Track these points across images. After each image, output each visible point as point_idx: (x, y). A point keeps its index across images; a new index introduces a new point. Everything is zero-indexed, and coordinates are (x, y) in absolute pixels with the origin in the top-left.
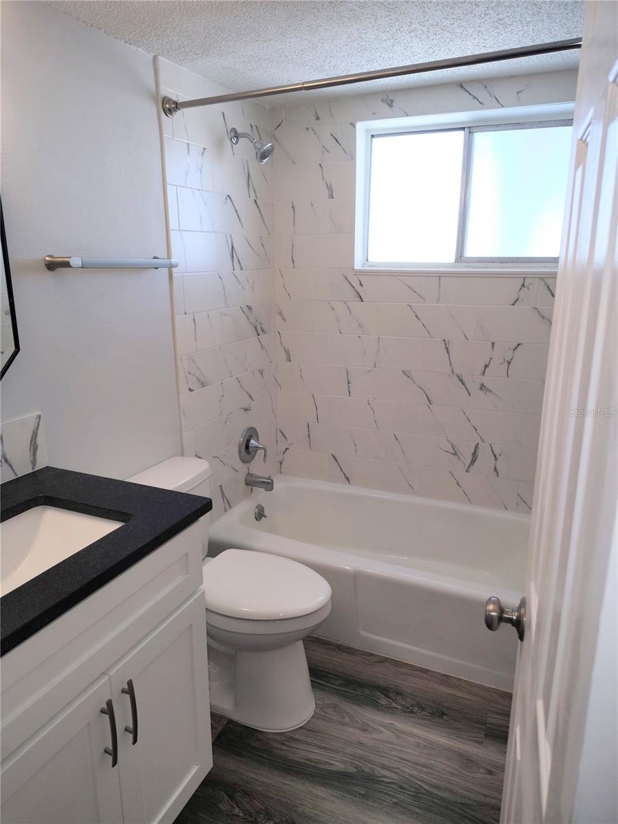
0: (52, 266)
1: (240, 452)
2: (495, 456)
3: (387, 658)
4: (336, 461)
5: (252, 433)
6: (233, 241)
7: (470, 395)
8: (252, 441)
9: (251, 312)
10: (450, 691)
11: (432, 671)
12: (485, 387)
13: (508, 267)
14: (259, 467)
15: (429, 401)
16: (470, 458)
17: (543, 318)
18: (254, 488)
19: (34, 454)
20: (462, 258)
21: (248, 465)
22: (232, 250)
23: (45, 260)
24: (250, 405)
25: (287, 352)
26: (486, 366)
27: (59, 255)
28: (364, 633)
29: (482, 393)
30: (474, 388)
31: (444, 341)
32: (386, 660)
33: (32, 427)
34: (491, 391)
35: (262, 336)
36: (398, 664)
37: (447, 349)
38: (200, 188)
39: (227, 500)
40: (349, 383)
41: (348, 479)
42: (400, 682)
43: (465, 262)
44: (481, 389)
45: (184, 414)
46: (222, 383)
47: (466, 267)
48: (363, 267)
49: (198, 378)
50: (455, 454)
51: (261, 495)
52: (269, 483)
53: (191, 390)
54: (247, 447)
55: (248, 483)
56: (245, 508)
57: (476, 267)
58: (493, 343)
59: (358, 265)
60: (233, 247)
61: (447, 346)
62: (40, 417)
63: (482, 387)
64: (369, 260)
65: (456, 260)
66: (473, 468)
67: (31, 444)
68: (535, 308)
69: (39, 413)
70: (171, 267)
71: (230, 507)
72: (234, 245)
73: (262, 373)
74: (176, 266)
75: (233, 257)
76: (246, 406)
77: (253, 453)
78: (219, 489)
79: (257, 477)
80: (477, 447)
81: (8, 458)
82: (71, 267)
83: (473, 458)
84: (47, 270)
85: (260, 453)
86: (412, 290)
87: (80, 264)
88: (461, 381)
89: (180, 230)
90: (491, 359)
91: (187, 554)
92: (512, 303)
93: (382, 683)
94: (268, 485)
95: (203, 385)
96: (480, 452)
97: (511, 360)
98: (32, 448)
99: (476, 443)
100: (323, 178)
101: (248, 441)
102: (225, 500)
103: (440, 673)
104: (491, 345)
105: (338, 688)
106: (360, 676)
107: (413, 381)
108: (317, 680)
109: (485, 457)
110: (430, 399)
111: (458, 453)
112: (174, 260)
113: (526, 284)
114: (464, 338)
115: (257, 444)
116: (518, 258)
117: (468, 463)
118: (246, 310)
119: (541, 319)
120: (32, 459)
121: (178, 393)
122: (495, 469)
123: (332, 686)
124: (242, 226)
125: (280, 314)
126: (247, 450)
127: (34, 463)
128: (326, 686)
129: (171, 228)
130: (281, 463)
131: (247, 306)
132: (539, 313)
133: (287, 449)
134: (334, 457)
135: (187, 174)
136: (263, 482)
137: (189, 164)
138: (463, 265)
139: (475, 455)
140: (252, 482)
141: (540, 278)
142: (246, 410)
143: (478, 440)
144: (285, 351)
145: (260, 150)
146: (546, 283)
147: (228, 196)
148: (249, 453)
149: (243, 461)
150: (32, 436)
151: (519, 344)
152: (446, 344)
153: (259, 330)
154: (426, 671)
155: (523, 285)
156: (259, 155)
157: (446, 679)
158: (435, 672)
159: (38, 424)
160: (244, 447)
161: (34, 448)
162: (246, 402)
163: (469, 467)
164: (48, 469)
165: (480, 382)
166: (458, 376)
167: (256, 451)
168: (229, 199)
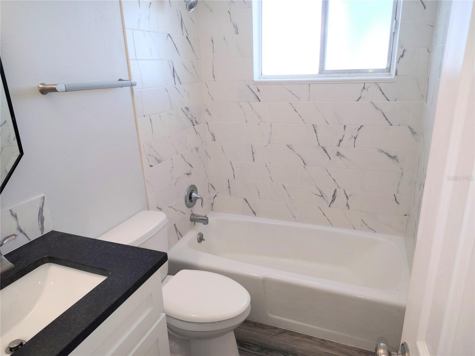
0: (44, 91)
1: (186, 201)
2: (347, 197)
3: (285, 330)
4: (247, 202)
5: (193, 189)
6: (174, 65)
7: (330, 159)
8: (193, 194)
9: (188, 111)
10: (327, 351)
11: (314, 337)
12: (340, 154)
13: (353, 76)
14: (198, 210)
15: (304, 164)
16: (331, 198)
17: (377, 109)
18: (196, 223)
19: (42, 224)
20: (323, 71)
21: (191, 209)
22: (174, 71)
23: (39, 87)
24: (191, 171)
25: (213, 135)
26: (341, 141)
27: (49, 84)
28: (270, 315)
29: (338, 158)
30: (333, 154)
31: (313, 125)
32: (285, 331)
33: (38, 205)
34: (344, 156)
35: (196, 126)
36: (292, 333)
37: (315, 130)
38: (149, 30)
39: (179, 232)
40: (253, 153)
41: (255, 213)
42: (295, 346)
43: (325, 73)
44: (337, 155)
45: (147, 182)
46: (172, 159)
47: (326, 76)
48: (259, 78)
49: (155, 158)
50: (322, 196)
51: (200, 227)
52: (206, 220)
53: (151, 166)
54: (190, 198)
55: (192, 220)
56: (191, 236)
57: (332, 77)
58: (345, 126)
59: (256, 78)
60: (174, 69)
61: (315, 128)
62: (44, 197)
63: (338, 154)
64: (263, 74)
65: (319, 72)
66: (333, 205)
67: (39, 217)
68: (372, 103)
69: (43, 195)
70: (132, 85)
71: (182, 236)
72: (175, 68)
73: (197, 150)
74: (135, 85)
75: (174, 76)
76: (189, 172)
77: (194, 201)
78: (174, 226)
79: (198, 216)
80: (335, 191)
81: (22, 229)
82: (58, 91)
83: (333, 198)
84: (41, 94)
85: (199, 201)
86: (292, 93)
87: (64, 88)
88: (325, 150)
89: (137, 60)
90: (344, 136)
91: (151, 294)
92: (357, 99)
93: (284, 348)
94: (205, 221)
95: (159, 161)
96: (337, 194)
97: (357, 136)
98: (40, 219)
99: (335, 189)
100: (231, 20)
101: (191, 194)
102: (178, 232)
103: (319, 338)
104: (344, 127)
105: (256, 353)
106: (270, 344)
107: (294, 151)
108: (242, 349)
109: (341, 198)
110: (305, 162)
111: (323, 195)
112: (134, 80)
113: (366, 87)
114: (326, 123)
115: (197, 195)
116: (360, 70)
117: (330, 201)
118: (185, 110)
119: (376, 109)
120: (40, 227)
121: (143, 169)
122: (347, 205)
123: (252, 352)
124: (179, 54)
125: (207, 111)
126: (190, 199)
127: (42, 229)
128: (248, 352)
129: (130, 59)
130: (212, 205)
131: (186, 108)
132: (374, 105)
133: (215, 196)
134: (246, 200)
135: (139, 21)
136: (201, 219)
137: (140, 14)
138: (324, 75)
139: (334, 196)
140: (194, 219)
141: (375, 83)
142: (188, 174)
143: (336, 187)
144: (212, 134)
145: (188, 3)
146: (378, 86)
147: (169, 34)
148: (191, 201)
149: (189, 207)
150: (39, 212)
151: (361, 126)
152: (314, 127)
153: (194, 123)
154: (311, 338)
155: (364, 88)
156: (188, 6)
157: (323, 342)
158: (316, 338)
159: (43, 203)
160: (188, 198)
161: (42, 219)
162: (188, 169)
163: (330, 204)
164: (53, 232)
165: (337, 151)
166: (323, 148)
167: (196, 200)
168: (169, 36)
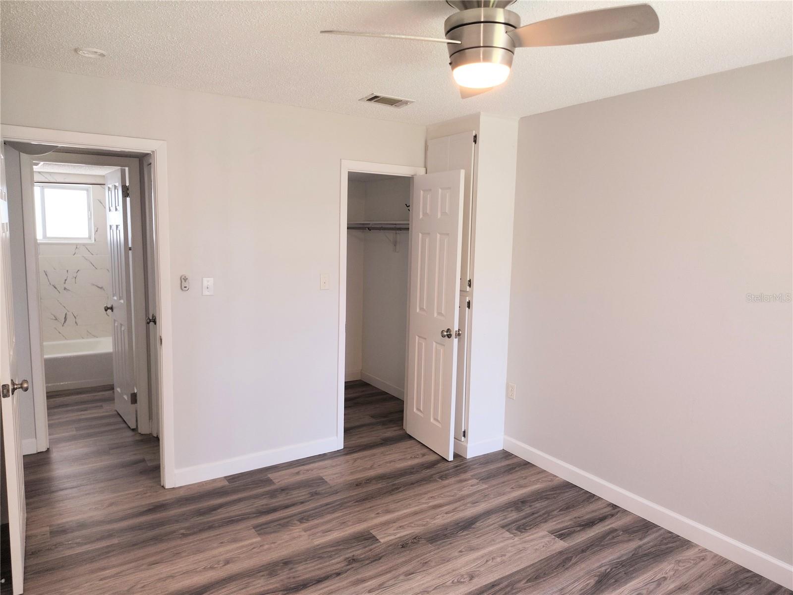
2: (75, 317)
7: (60, 293)
13: (69, 241)
16: (64, 320)
17: (87, 260)
20: (46, 237)
26: (66, 280)
29: (65, 291)
30: (61, 290)
31: (44, 271)
34: (69, 290)
37: (46, 274)
47: (49, 240)
50: (56, 319)
63: (65, 289)
65: (43, 238)
66: (65, 324)
68: (83, 256)
80: (66, 314)
88: (55, 287)
90: (67, 277)
92: (73, 254)
96: (68, 316)
97: (76, 277)
104: (66, 271)
109: (70, 318)
114: (54, 269)
117: (63, 322)
122: (76, 323)
132: (85, 258)
138: (47, 240)
139: (65, 318)
141: (83, 245)
143: (67, 311)
146: (85, 247)
151: (79, 270)
155: (77, 248)
163: (63, 324)
165: (64, 287)
166: (53, 286)
